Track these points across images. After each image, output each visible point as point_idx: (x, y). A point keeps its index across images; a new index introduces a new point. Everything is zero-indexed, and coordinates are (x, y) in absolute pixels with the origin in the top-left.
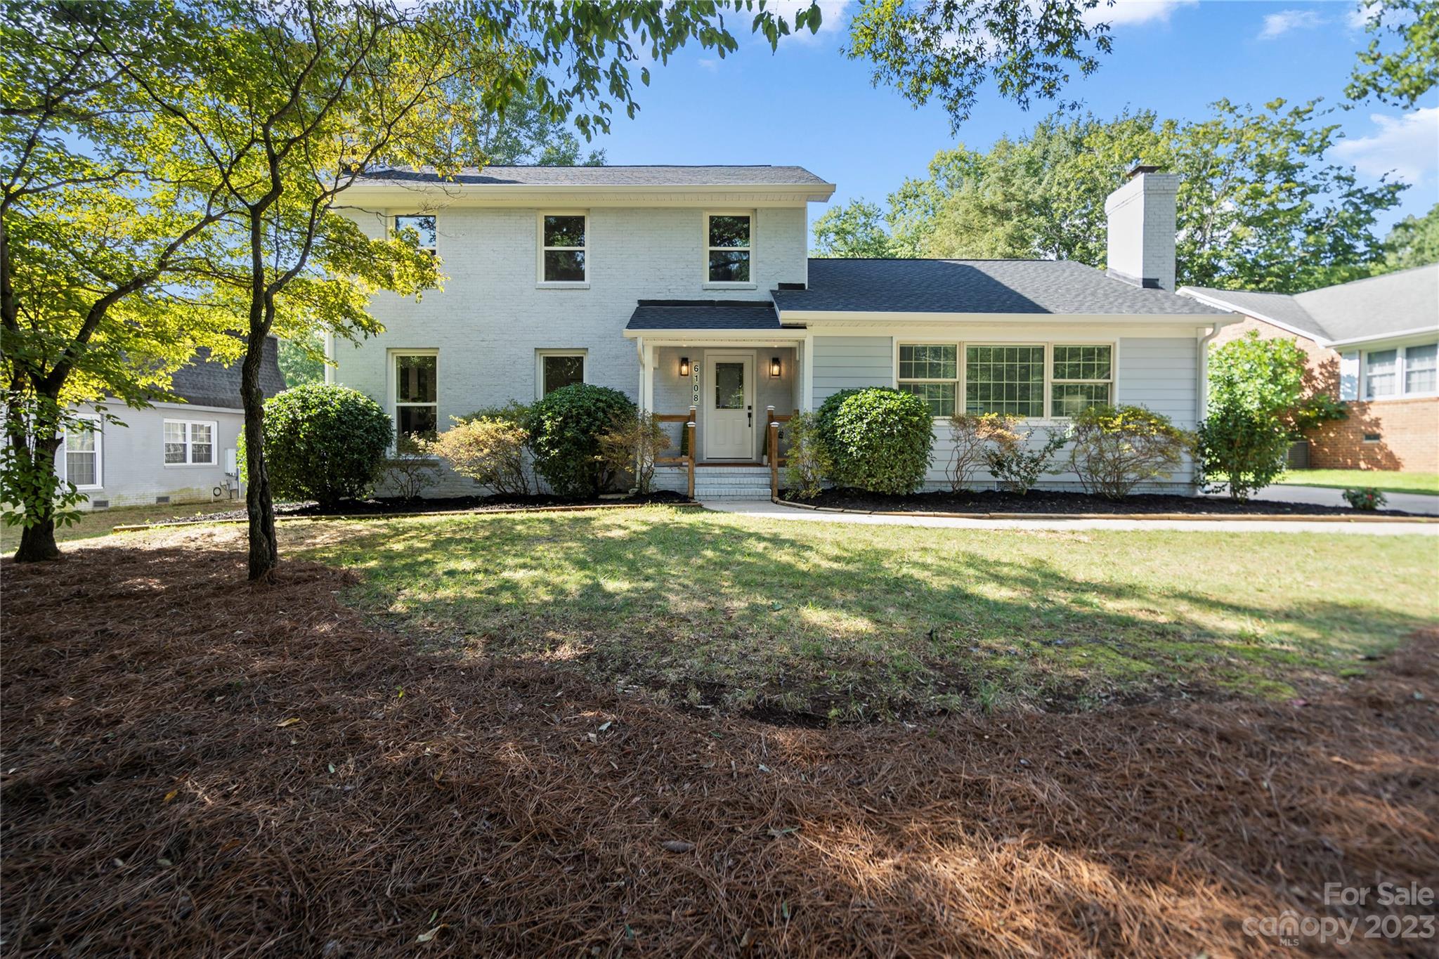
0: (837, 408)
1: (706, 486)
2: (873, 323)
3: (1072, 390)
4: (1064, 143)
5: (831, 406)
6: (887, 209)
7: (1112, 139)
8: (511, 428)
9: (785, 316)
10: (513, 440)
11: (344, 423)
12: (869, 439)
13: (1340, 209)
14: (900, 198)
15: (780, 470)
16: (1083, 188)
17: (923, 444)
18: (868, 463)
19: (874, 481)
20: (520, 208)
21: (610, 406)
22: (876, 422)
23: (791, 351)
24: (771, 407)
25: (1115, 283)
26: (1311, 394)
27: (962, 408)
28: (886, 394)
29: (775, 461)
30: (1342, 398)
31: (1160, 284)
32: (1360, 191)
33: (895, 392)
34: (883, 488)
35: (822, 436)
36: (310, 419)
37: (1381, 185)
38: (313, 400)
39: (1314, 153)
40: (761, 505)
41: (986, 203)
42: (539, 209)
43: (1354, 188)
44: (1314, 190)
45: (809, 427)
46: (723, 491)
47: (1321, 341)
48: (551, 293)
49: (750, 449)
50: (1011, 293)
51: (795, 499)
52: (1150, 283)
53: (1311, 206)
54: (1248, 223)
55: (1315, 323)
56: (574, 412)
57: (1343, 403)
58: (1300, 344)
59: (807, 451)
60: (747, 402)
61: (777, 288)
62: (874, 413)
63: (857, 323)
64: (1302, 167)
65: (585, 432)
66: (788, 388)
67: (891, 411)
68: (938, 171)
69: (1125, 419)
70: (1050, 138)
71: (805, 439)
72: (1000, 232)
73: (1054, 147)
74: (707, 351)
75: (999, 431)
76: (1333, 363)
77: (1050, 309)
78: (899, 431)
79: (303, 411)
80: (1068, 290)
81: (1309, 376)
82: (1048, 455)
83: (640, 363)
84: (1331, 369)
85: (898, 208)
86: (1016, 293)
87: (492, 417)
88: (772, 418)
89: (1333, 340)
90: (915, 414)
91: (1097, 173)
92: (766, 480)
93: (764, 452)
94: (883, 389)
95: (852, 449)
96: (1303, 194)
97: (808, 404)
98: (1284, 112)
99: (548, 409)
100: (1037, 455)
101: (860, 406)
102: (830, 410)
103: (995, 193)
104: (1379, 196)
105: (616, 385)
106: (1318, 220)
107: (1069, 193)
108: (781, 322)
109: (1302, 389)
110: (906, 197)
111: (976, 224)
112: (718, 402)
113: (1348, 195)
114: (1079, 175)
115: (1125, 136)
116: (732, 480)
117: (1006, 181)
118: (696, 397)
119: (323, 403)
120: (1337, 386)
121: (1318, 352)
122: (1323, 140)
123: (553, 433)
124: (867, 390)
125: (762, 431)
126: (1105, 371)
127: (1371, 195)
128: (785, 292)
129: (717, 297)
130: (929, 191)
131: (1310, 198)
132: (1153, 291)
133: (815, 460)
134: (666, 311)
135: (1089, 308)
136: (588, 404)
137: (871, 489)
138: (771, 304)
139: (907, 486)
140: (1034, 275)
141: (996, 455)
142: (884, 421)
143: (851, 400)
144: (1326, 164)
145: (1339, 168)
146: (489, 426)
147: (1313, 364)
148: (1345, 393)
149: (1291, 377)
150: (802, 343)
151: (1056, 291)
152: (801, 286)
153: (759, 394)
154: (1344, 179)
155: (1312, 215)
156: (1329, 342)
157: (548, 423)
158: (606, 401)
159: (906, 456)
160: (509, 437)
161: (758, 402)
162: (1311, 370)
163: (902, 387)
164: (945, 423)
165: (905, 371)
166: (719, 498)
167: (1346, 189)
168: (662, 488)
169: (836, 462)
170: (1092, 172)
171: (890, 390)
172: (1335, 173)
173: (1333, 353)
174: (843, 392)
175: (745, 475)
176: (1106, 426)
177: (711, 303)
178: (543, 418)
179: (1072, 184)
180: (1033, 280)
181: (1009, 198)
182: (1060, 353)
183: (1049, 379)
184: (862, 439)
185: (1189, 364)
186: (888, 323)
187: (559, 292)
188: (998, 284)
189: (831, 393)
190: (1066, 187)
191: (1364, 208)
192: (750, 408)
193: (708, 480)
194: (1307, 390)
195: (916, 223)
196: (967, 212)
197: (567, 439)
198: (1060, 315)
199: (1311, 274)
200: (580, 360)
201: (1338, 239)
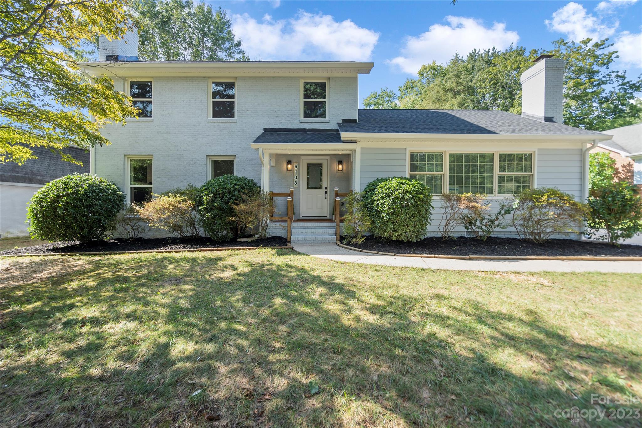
0: (374, 189)
1: (299, 234)
2: (395, 140)
3: (510, 179)
4: (482, 62)
5: (371, 189)
6: (399, 94)
7: (506, 59)
8: (184, 200)
9: (344, 135)
10: (185, 207)
11: (89, 197)
12: (393, 209)
13: (617, 91)
14: (404, 88)
15: (341, 224)
16: (492, 82)
17: (426, 211)
18: (393, 223)
19: (396, 234)
20: (198, 77)
21: (243, 188)
22: (398, 198)
23: (348, 157)
24: (336, 188)
25: (528, 120)
26: (617, 181)
27: (446, 189)
28: (403, 181)
29: (338, 220)
30: (635, 183)
31: (554, 120)
32: (628, 82)
33: (409, 180)
34: (402, 238)
35: (365, 206)
36: (68, 195)
37: (639, 80)
38: (72, 184)
39: (605, 65)
40: (329, 247)
41: (448, 88)
42: (209, 78)
43: (625, 81)
44: (604, 83)
45: (358, 201)
46: (308, 237)
47: (623, 154)
48: (216, 124)
49: (326, 212)
50: (472, 125)
51: (349, 244)
52: (549, 119)
53: (604, 90)
54: (573, 98)
55: (617, 144)
56: (221, 191)
57: (635, 186)
58: (612, 155)
59: (357, 215)
60: (324, 185)
61: (341, 122)
62: (397, 193)
63: (386, 140)
64: (598, 72)
65: (227, 203)
66: (347, 177)
67: (407, 191)
68: (423, 75)
69: (549, 197)
70: (475, 61)
71: (356, 207)
72: (454, 101)
73: (477, 63)
74: (302, 157)
75: (473, 204)
76: (630, 165)
77: (497, 132)
78: (412, 204)
79: (64, 191)
80: (503, 123)
81: (616, 172)
82: (500, 218)
83: (262, 163)
84: (628, 168)
85: (404, 93)
86: (475, 125)
87: (175, 194)
88: (337, 195)
89: (630, 153)
90: (422, 193)
91: (499, 75)
92: (333, 231)
93: (333, 214)
94: (401, 178)
95: (383, 215)
96: (599, 85)
97: (358, 187)
98: (590, 45)
99: (205, 189)
100: (493, 217)
101: (388, 188)
102: (370, 190)
103: (452, 82)
104: (638, 85)
105: (249, 175)
106: (606, 98)
107: (486, 85)
108: (342, 139)
109: (613, 178)
110: (407, 88)
111: (443, 98)
112: (308, 185)
113: (623, 84)
114: (490, 76)
115: (513, 57)
116: (314, 230)
117: (457, 76)
118: (296, 183)
119: (78, 186)
120: (632, 177)
121: (622, 159)
122: (609, 58)
123: (208, 203)
124: (393, 178)
125: (333, 201)
126: (529, 168)
127: (634, 84)
128: (345, 124)
129: (307, 126)
130: (418, 85)
131: (603, 86)
132: (552, 124)
133: (361, 220)
134: (278, 134)
135: (519, 132)
136: (229, 186)
137: (394, 239)
138: (338, 131)
139: (416, 236)
140: (481, 116)
141: (467, 217)
142: (403, 198)
143: (382, 185)
144: (610, 70)
145: (618, 72)
146: (172, 199)
147: (618, 165)
148: (637, 181)
149: (609, 172)
150: (354, 151)
151: (497, 123)
152: (354, 121)
153: (331, 181)
154: (620, 77)
155: (604, 95)
156: (628, 154)
157: (204, 198)
158: (240, 185)
159: (416, 219)
160: (183, 206)
161: (330, 185)
162: (618, 169)
163: (412, 177)
164: (438, 198)
165: (413, 168)
166: (304, 242)
167: (621, 81)
168: (273, 235)
169: (373, 222)
170: (497, 74)
171: (406, 178)
172: (615, 74)
173: (630, 160)
174: (378, 180)
175: (321, 227)
176: (537, 201)
177: (304, 130)
178: (202, 195)
179: (487, 80)
180: (482, 119)
181: (458, 84)
182: (503, 158)
183: (497, 172)
184: (389, 208)
185: (578, 164)
186: (405, 140)
187: (219, 124)
188: (463, 120)
189: (371, 180)
190: (484, 82)
191: (630, 91)
192: (326, 188)
193: (300, 230)
194: (615, 179)
195: (412, 99)
196: (438, 92)
197: (215, 207)
198: (504, 135)
199: (604, 122)
200: (232, 162)
201: (616, 107)
